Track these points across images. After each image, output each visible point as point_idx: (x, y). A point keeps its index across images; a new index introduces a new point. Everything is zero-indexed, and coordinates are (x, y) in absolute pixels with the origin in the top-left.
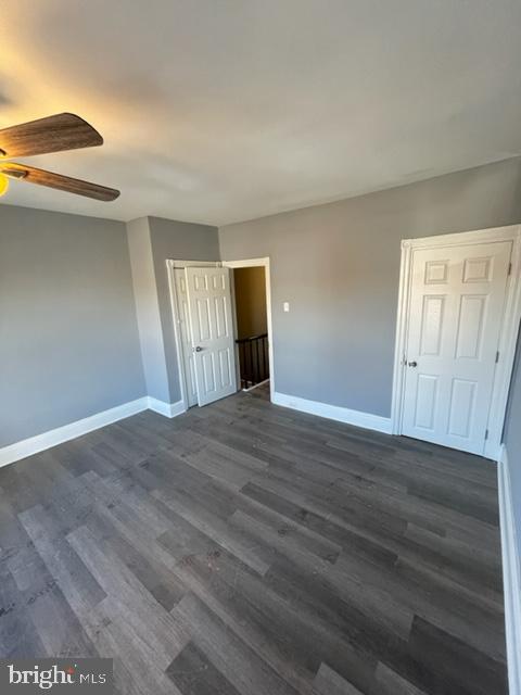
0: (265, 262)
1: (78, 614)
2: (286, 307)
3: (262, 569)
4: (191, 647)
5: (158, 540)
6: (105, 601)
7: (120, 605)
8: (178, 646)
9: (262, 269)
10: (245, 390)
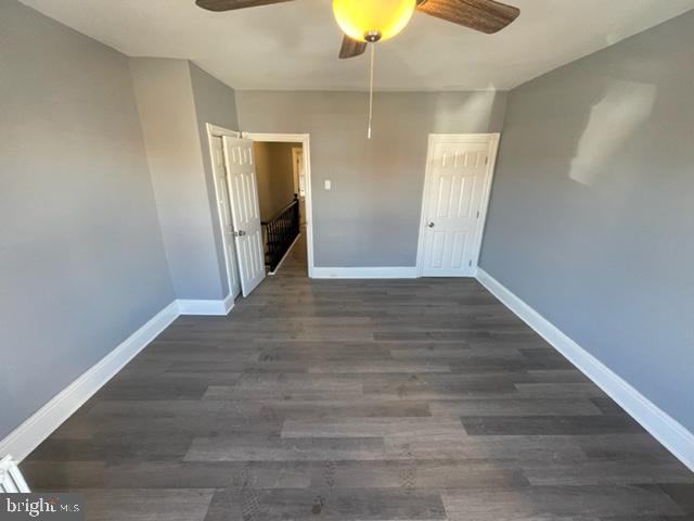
0: (304, 138)
1: (382, 458)
2: (328, 184)
3: (446, 369)
4: (464, 418)
5: (365, 392)
6: (386, 440)
7: (399, 434)
8: (459, 423)
9: (300, 145)
10: (270, 273)
